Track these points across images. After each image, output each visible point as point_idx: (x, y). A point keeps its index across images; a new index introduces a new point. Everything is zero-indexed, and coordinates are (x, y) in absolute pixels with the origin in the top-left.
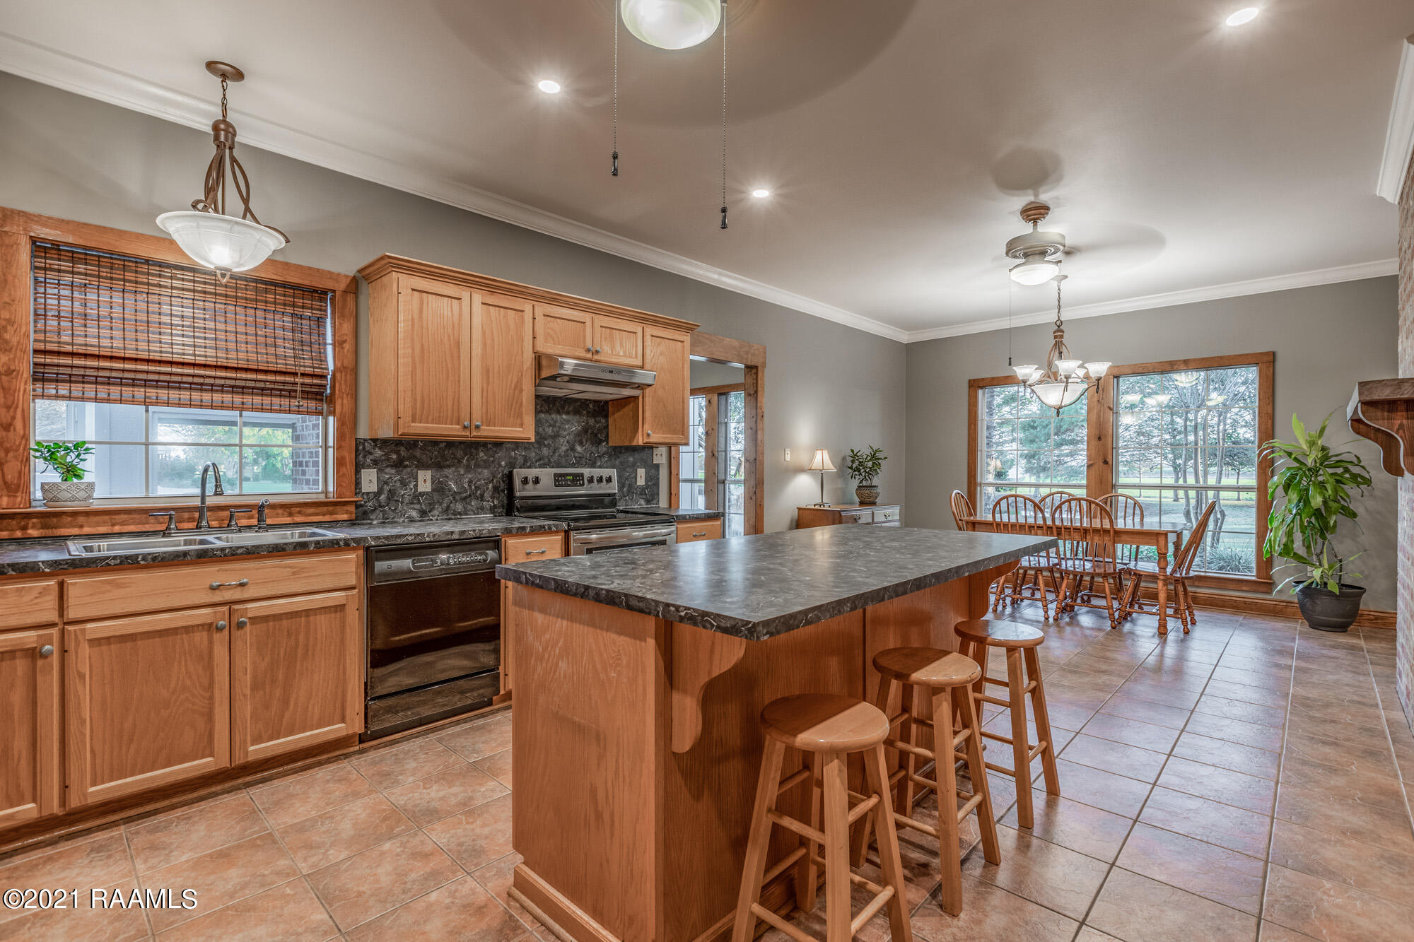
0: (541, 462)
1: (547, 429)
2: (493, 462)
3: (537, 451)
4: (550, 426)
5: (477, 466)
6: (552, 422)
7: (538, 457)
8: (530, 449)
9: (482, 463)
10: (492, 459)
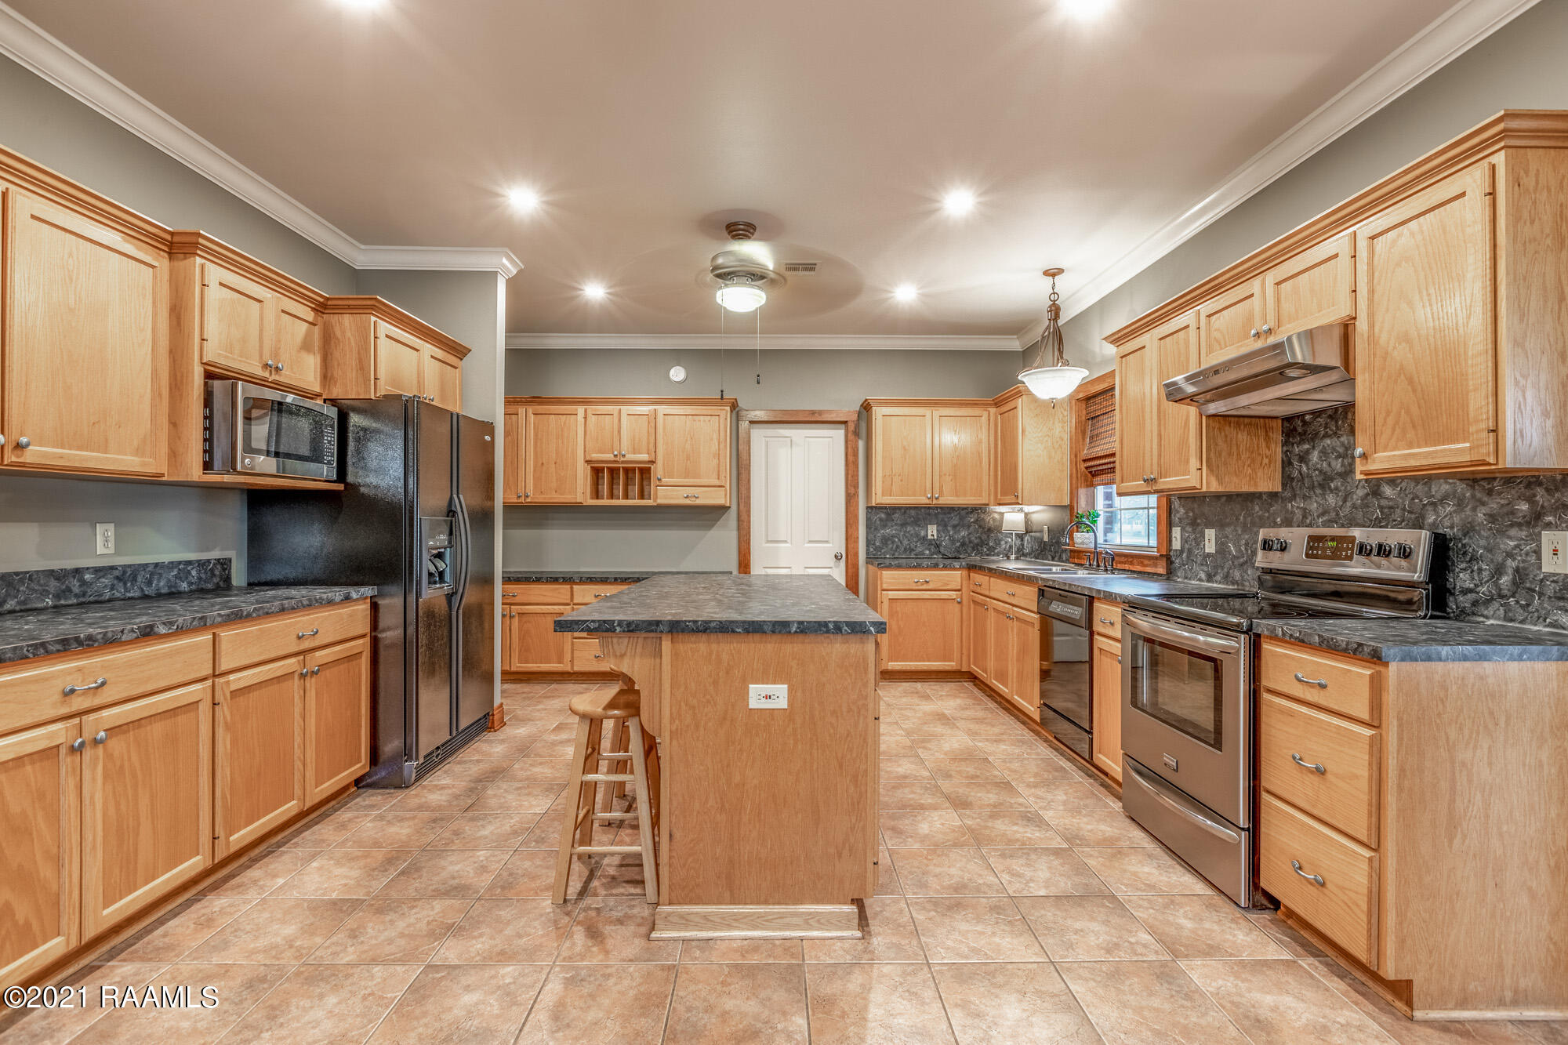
0: (1326, 518)
1: (1333, 463)
2: (1268, 518)
3: (1319, 500)
4: (1339, 456)
5: (1253, 524)
6: (1341, 450)
7: (1321, 510)
8: (1310, 497)
9: (1257, 520)
10: (1267, 515)
